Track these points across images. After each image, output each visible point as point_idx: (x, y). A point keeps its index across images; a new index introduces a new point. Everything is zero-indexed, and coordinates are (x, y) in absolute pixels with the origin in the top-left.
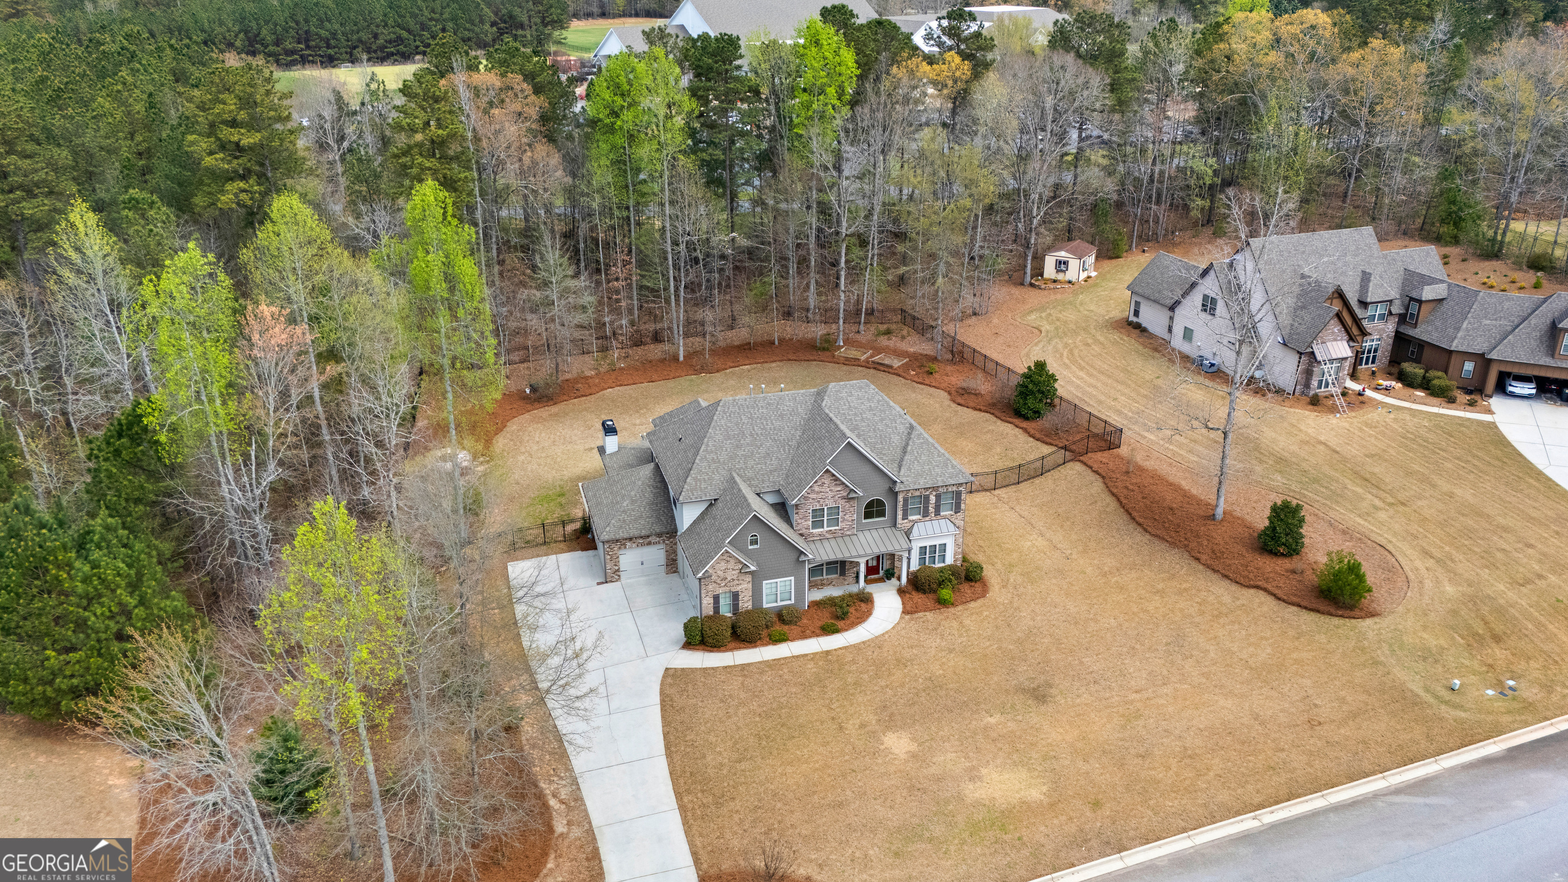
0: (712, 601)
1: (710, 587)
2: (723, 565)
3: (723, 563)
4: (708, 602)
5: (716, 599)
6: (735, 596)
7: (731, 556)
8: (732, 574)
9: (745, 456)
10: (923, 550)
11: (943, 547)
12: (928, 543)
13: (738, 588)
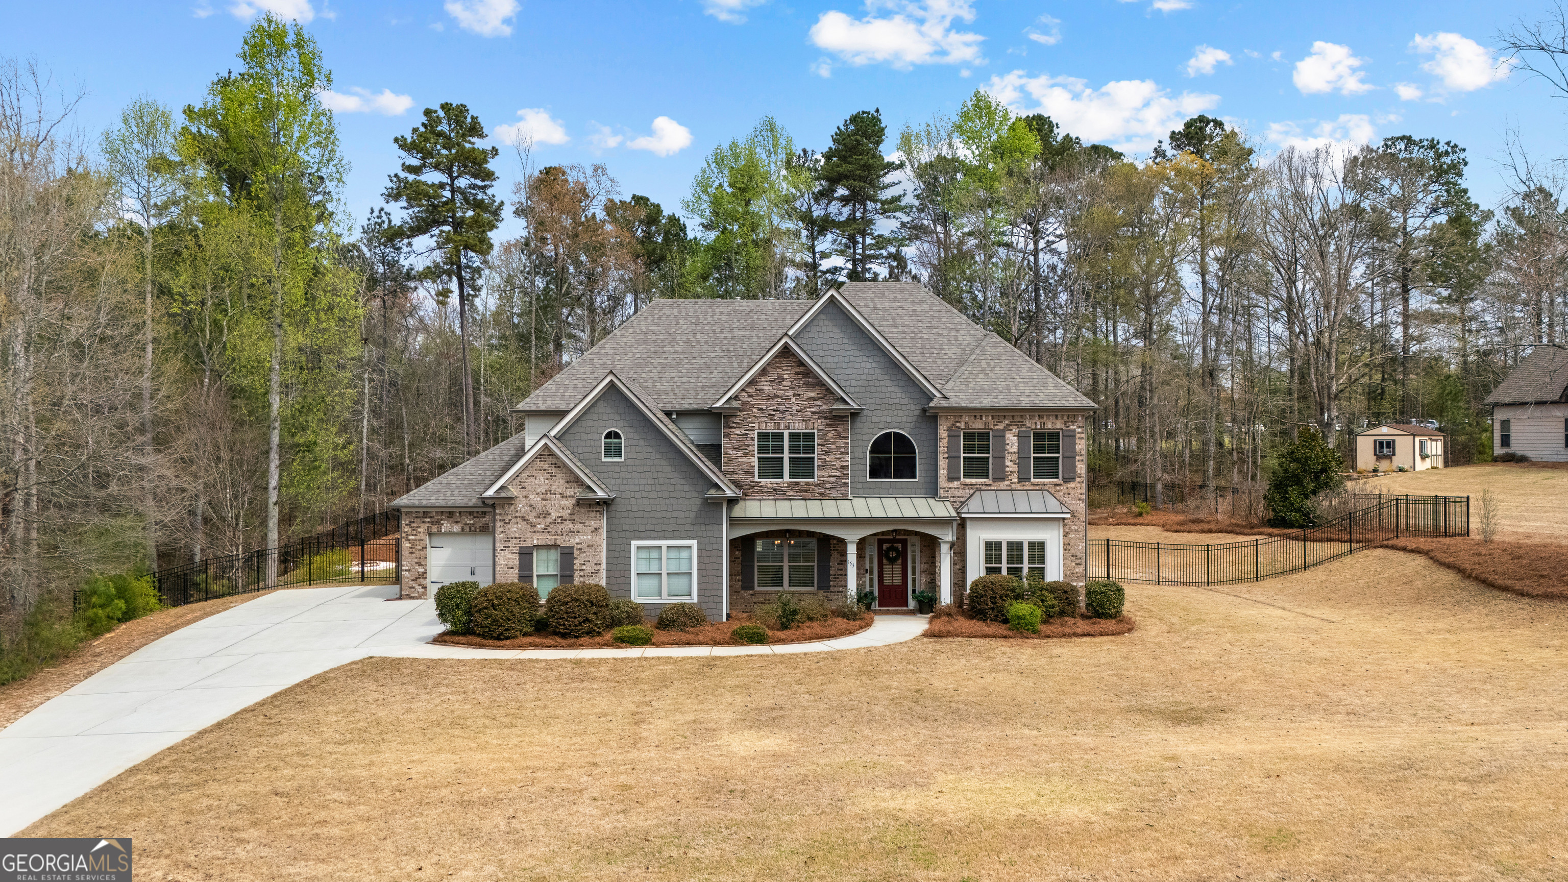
0: (515, 560)
1: (514, 528)
2: (540, 482)
3: (541, 478)
4: (508, 560)
5: (526, 555)
6: (567, 556)
7: (559, 465)
8: (560, 506)
9: (664, 366)
10: (992, 548)
11: (1038, 548)
12: (1005, 535)
13: (574, 541)
